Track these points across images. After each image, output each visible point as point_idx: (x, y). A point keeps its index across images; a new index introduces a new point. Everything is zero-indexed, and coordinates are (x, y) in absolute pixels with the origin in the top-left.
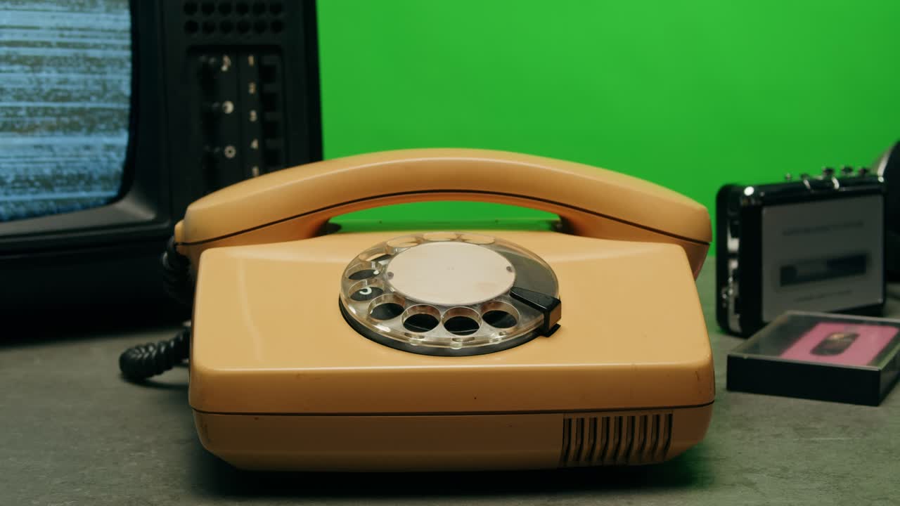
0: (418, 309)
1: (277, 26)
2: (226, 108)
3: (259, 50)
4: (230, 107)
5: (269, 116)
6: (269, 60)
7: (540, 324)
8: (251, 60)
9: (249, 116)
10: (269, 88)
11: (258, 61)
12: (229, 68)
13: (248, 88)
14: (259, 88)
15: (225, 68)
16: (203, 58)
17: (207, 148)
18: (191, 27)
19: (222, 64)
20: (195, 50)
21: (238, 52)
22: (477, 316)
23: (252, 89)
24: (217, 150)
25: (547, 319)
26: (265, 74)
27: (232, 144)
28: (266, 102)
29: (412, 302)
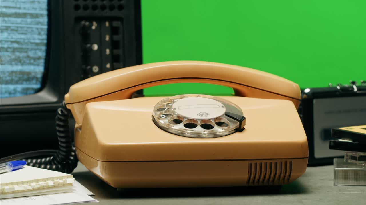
0: (188, 121)
1: (121, 8)
2: (94, 47)
3: (111, 19)
4: (95, 47)
5: (116, 52)
6: (116, 24)
7: (238, 127)
8: (107, 24)
9: (105, 52)
10: (116, 38)
11: (110, 25)
12: (96, 28)
13: (105, 38)
14: (111, 38)
15: (94, 28)
16: (83, 22)
17: (84, 67)
18: (77, 7)
19: (92, 25)
20: (79, 19)
21: (100, 20)
22: (213, 123)
23: (107, 38)
24: (89, 67)
25: (240, 125)
26: (114, 31)
27: (97, 65)
28: (114, 45)
29: (186, 118)
